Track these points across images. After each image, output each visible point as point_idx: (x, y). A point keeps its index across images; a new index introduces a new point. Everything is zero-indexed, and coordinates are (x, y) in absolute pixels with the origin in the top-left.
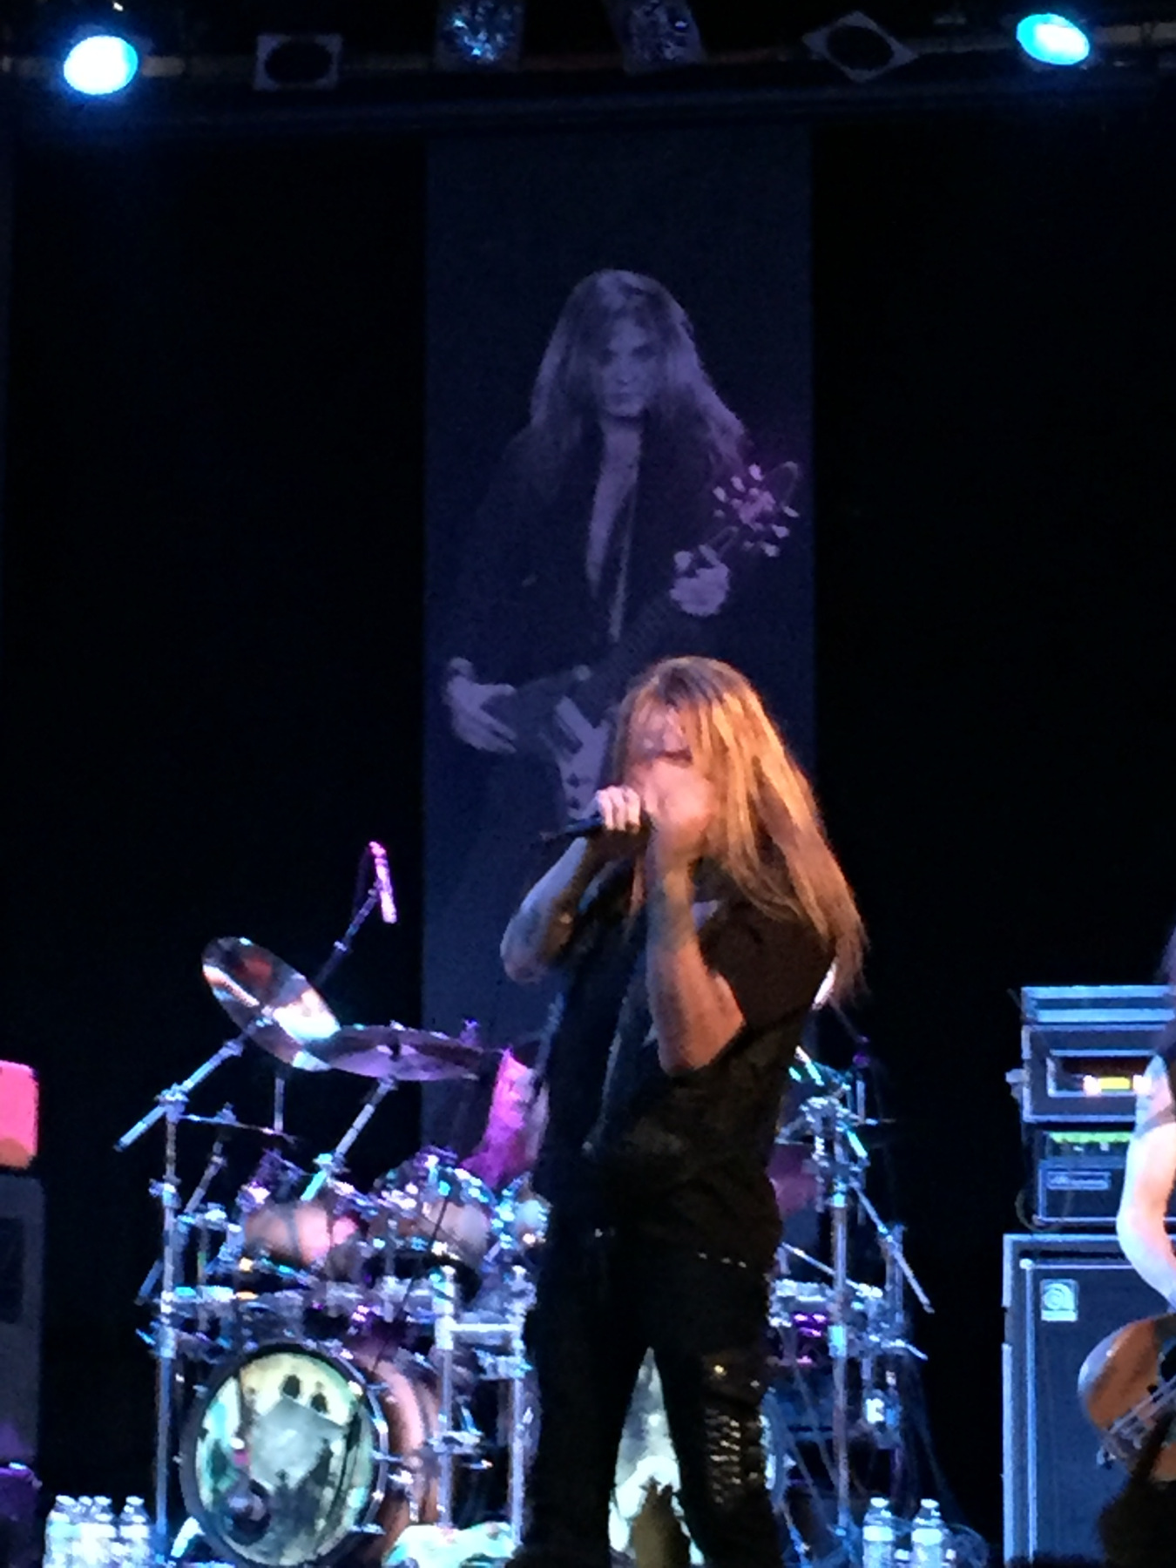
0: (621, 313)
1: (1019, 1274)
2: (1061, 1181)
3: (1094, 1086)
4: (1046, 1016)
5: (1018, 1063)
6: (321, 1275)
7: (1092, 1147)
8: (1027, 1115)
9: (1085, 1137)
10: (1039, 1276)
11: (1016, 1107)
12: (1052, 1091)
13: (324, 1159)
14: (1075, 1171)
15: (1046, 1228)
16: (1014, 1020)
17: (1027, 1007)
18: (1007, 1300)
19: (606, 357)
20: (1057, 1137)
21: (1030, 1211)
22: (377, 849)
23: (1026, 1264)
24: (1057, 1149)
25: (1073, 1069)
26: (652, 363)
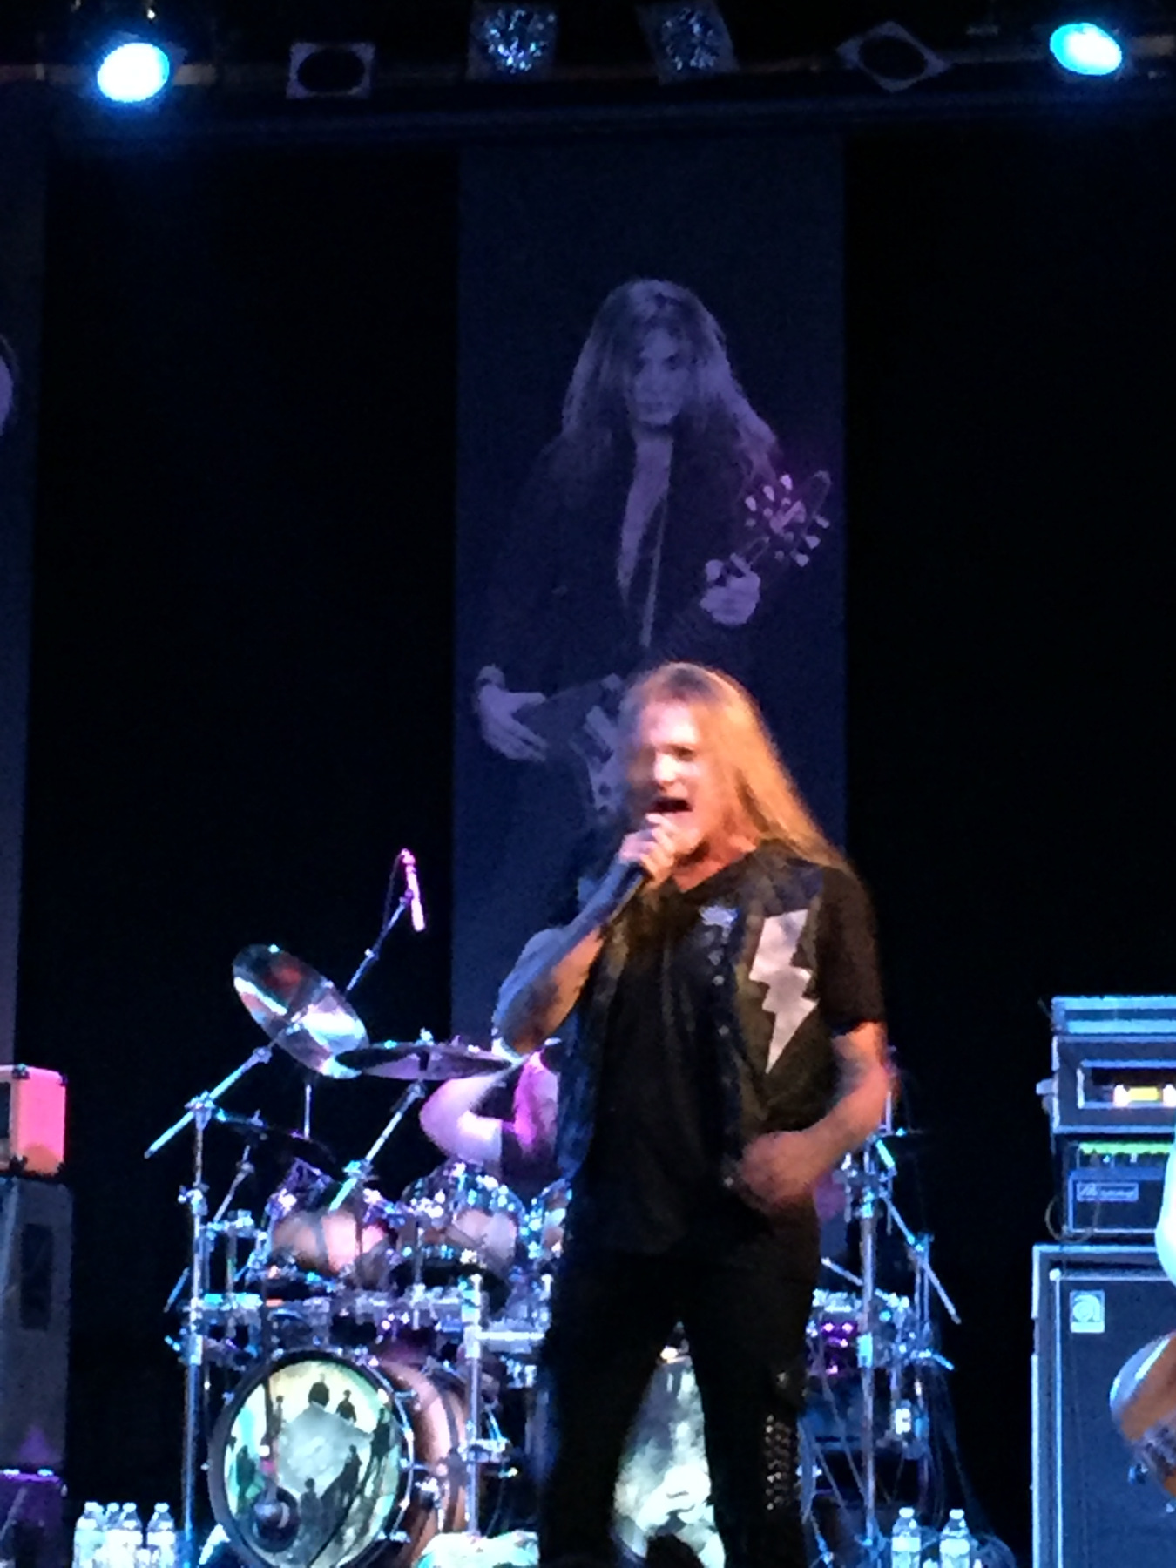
0: (652, 323)
1: (1047, 1285)
2: (1090, 1192)
3: (1124, 1097)
4: (1078, 1027)
5: (1049, 1074)
6: (349, 1283)
7: (1122, 1159)
8: (1056, 1126)
9: (1114, 1149)
10: (1067, 1288)
11: (1046, 1119)
12: (1081, 1103)
13: (353, 1168)
14: (1107, 1183)
15: (1075, 1239)
16: (1045, 1031)
17: (1057, 1017)
18: (1035, 1313)
19: (639, 365)
20: (1086, 1148)
21: (1058, 1221)
22: (407, 857)
23: (1055, 1275)
24: (1086, 1159)
25: (1102, 1080)
26: (682, 373)
